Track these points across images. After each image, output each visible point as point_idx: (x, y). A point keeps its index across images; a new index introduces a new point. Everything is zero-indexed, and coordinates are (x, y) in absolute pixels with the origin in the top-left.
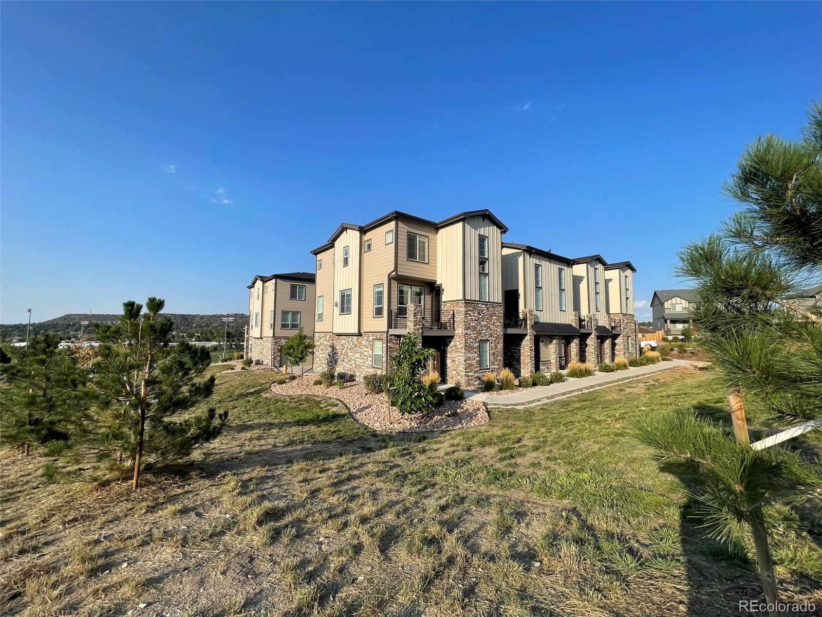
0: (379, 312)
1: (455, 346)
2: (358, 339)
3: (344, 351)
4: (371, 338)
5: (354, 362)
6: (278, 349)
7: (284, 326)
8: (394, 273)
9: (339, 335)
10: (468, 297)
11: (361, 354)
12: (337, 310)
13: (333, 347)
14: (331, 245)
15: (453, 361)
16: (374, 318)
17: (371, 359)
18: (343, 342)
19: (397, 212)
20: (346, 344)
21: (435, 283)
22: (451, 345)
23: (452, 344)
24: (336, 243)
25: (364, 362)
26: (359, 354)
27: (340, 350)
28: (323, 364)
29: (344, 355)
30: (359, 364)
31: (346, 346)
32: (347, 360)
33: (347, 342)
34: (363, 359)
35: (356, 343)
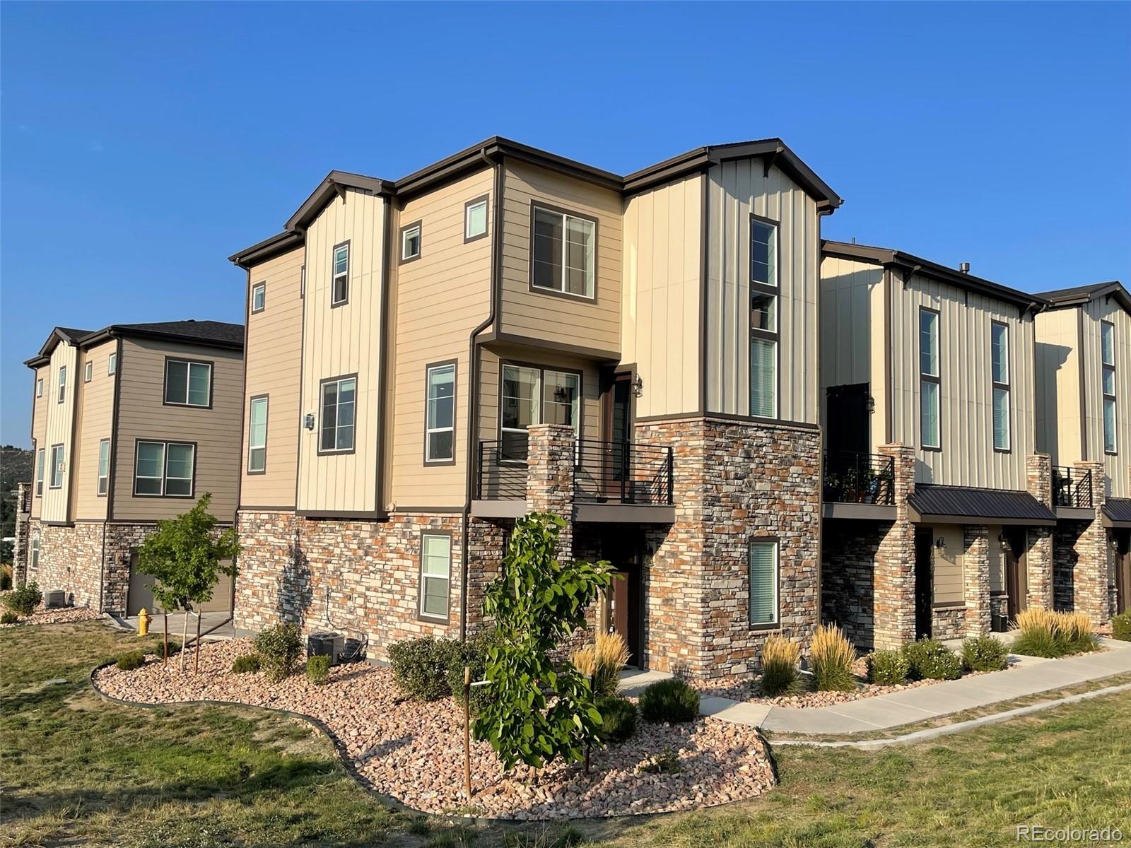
0: (441, 447)
2: (377, 531)
3: (330, 567)
4: (416, 529)
5: (361, 601)
6: (123, 560)
7: (144, 488)
8: (490, 330)
9: (316, 517)
10: (715, 407)
11: (385, 575)
12: (311, 439)
13: (297, 555)
14: (295, 239)
15: (667, 602)
16: (426, 465)
17: (414, 592)
18: (328, 539)
19: (500, 142)
20: (337, 545)
21: (613, 361)
22: (661, 553)
23: (665, 547)
24: (312, 232)
25: (394, 603)
26: (378, 576)
27: (320, 565)
28: (265, 606)
29: (330, 581)
30: (377, 606)
31: (337, 551)
32: (341, 595)
33: (340, 539)
34: (390, 591)
35: (369, 541)
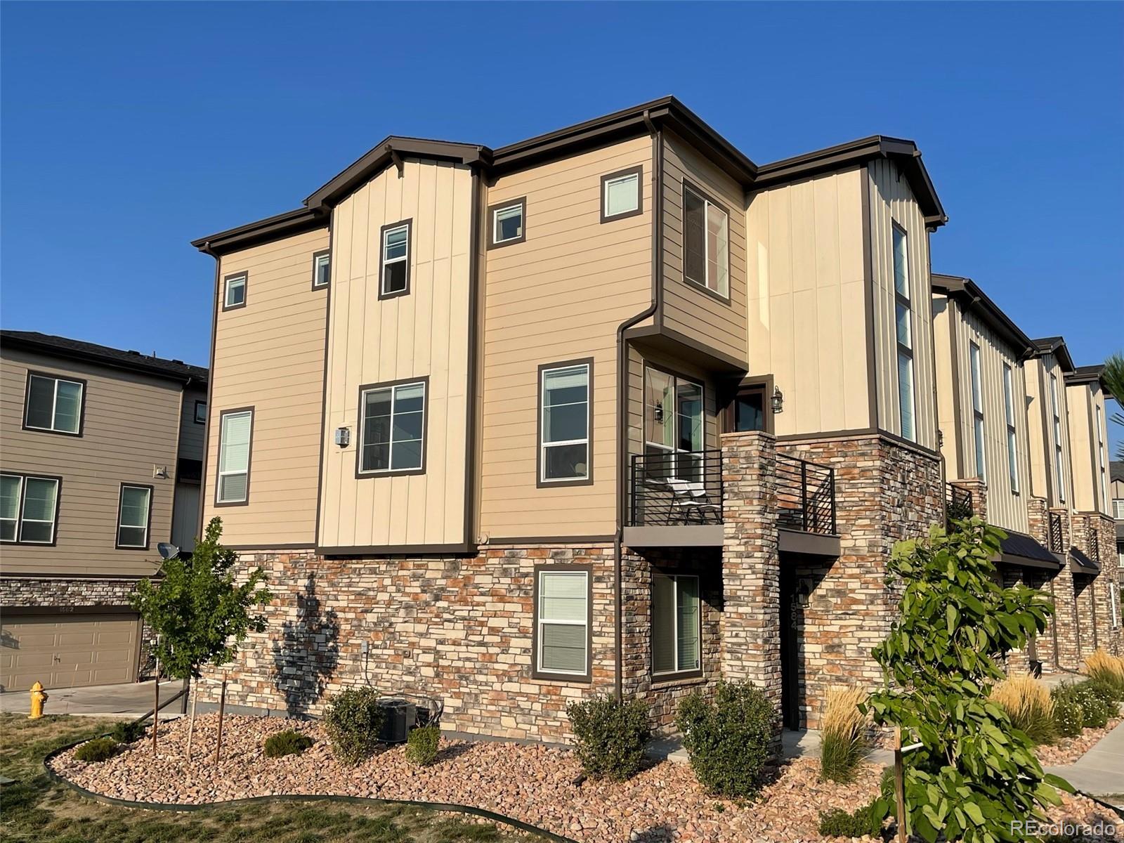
1: (839, 593)
2: (456, 568)
3: (371, 618)
4: (527, 565)
5: (429, 658)
8: (649, 322)
9: (342, 556)
11: (470, 624)
12: (342, 463)
13: (309, 605)
14: (320, 218)
15: (831, 649)
16: (540, 485)
17: (528, 643)
18: (366, 582)
20: (383, 589)
22: (819, 592)
23: (826, 585)
24: (341, 212)
25: (491, 659)
26: (460, 625)
27: (351, 615)
28: (251, 671)
29: (371, 634)
30: (460, 664)
31: (383, 597)
32: (392, 652)
33: (387, 582)
34: (481, 644)
35: (443, 582)
